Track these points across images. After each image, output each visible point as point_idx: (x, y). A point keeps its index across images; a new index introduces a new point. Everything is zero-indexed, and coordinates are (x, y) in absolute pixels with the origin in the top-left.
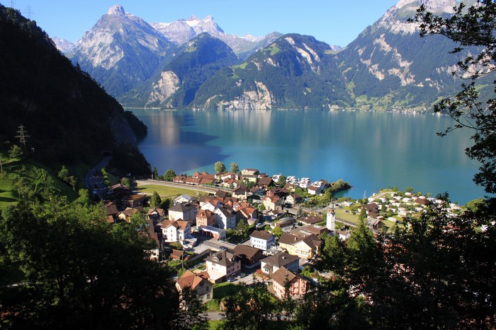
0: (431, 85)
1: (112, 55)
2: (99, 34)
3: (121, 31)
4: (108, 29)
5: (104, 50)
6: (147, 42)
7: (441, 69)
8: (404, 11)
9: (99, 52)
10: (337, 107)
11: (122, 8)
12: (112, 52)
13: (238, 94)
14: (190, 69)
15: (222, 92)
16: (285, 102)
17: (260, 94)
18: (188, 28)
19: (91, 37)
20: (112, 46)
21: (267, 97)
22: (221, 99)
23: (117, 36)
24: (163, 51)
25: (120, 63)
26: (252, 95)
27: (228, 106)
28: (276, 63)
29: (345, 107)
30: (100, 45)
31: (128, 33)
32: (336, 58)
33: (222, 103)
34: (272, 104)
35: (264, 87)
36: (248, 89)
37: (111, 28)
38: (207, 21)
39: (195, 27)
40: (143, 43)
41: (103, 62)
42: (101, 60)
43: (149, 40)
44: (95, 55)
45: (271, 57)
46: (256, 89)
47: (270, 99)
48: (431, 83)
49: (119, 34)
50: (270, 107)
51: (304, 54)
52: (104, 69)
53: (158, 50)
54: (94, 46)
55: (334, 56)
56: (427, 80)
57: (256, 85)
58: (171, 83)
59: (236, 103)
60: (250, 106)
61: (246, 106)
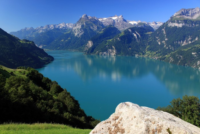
0: (170, 48)
1: (80, 33)
2: (78, 25)
3: (84, 24)
4: (80, 23)
5: (78, 31)
6: (93, 27)
7: (176, 42)
8: (174, 18)
9: (77, 31)
10: (138, 55)
11: (86, 15)
12: (80, 31)
13: (106, 50)
14: (99, 39)
15: (101, 49)
16: (120, 53)
17: (113, 50)
18: (113, 20)
19: (76, 26)
20: (81, 29)
21: (115, 51)
22: (100, 52)
23: (83, 26)
24: (98, 31)
25: (82, 35)
26: (110, 50)
27: (102, 54)
28: (120, 40)
29: (140, 55)
30: (77, 29)
31: (87, 25)
32: (150, 35)
33: (101, 53)
34: (116, 53)
35: (114, 48)
36: (109, 48)
37: (82, 23)
38: (120, 17)
39: (115, 20)
40: (91, 28)
41: (77, 35)
42: (77, 34)
43: (94, 27)
44: (76, 32)
45: (119, 37)
46: (112, 48)
47: (115, 52)
48: (171, 47)
49: (84, 25)
50: (115, 54)
51: (135, 35)
52: (78, 37)
53: (97, 30)
54: (76, 29)
55: (149, 35)
56: (170, 46)
57: (112, 47)
58: (91, 45)
59: (105, 53)
60: (109, 54)
61: (108, 54)
